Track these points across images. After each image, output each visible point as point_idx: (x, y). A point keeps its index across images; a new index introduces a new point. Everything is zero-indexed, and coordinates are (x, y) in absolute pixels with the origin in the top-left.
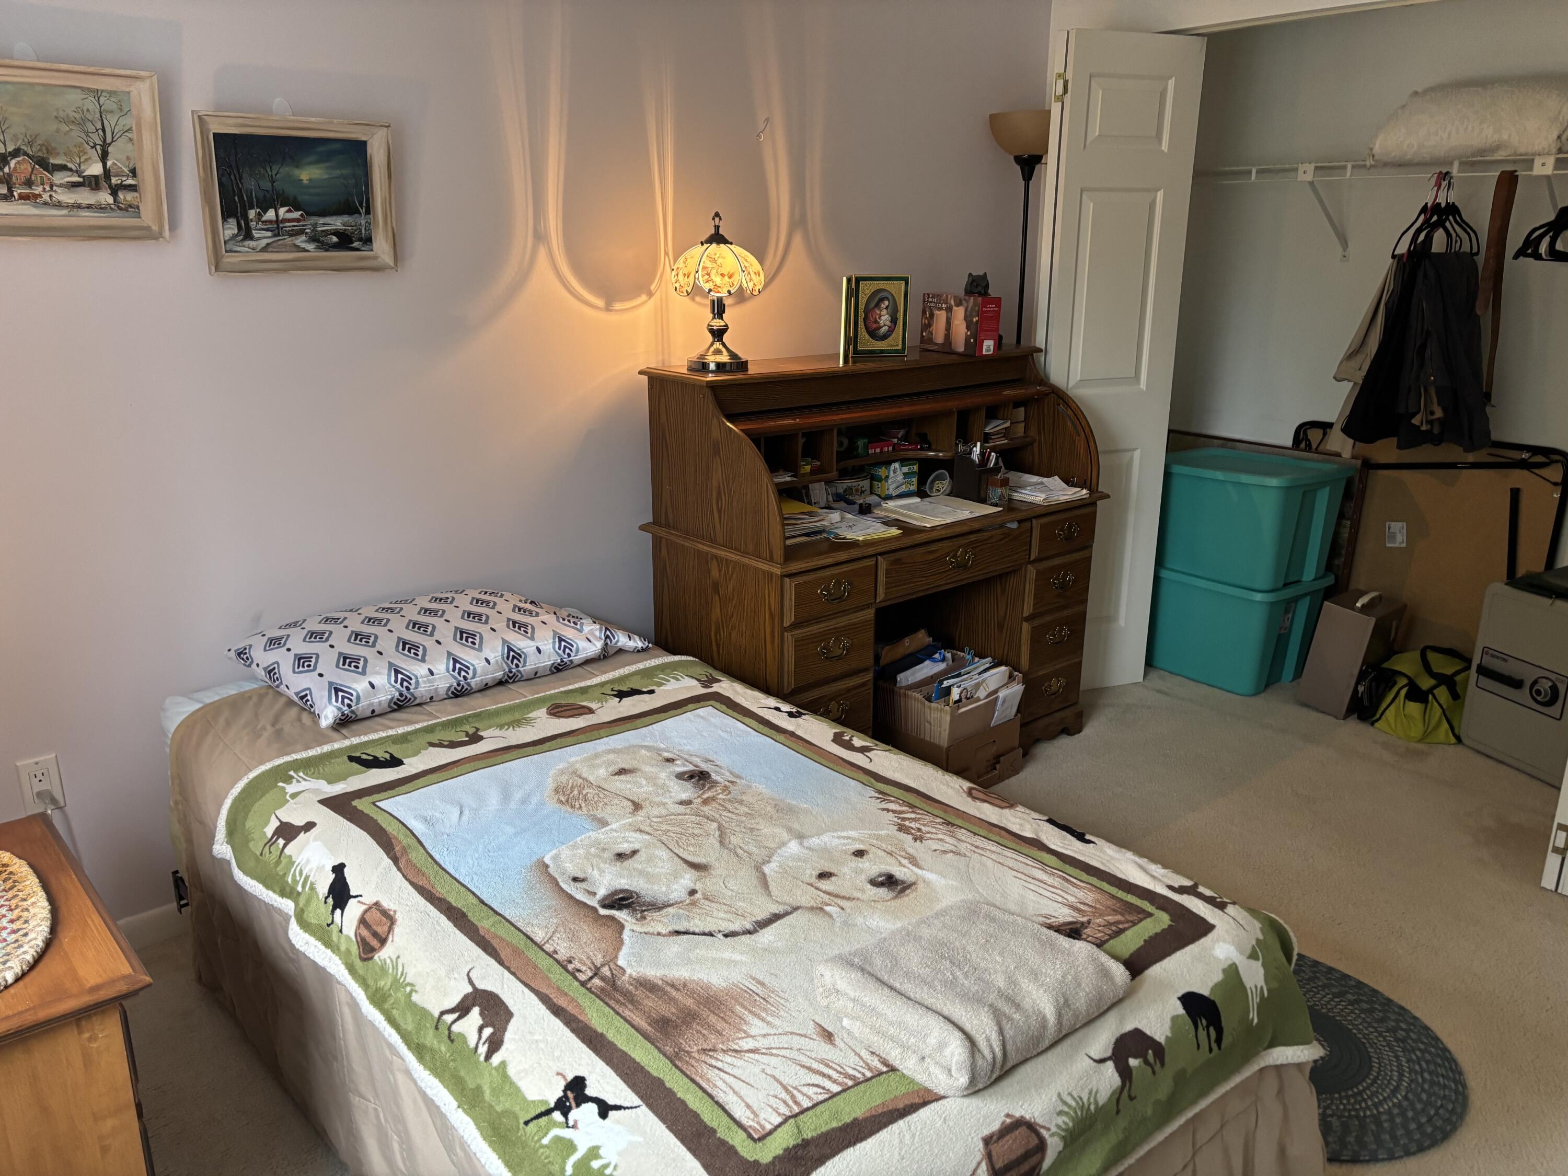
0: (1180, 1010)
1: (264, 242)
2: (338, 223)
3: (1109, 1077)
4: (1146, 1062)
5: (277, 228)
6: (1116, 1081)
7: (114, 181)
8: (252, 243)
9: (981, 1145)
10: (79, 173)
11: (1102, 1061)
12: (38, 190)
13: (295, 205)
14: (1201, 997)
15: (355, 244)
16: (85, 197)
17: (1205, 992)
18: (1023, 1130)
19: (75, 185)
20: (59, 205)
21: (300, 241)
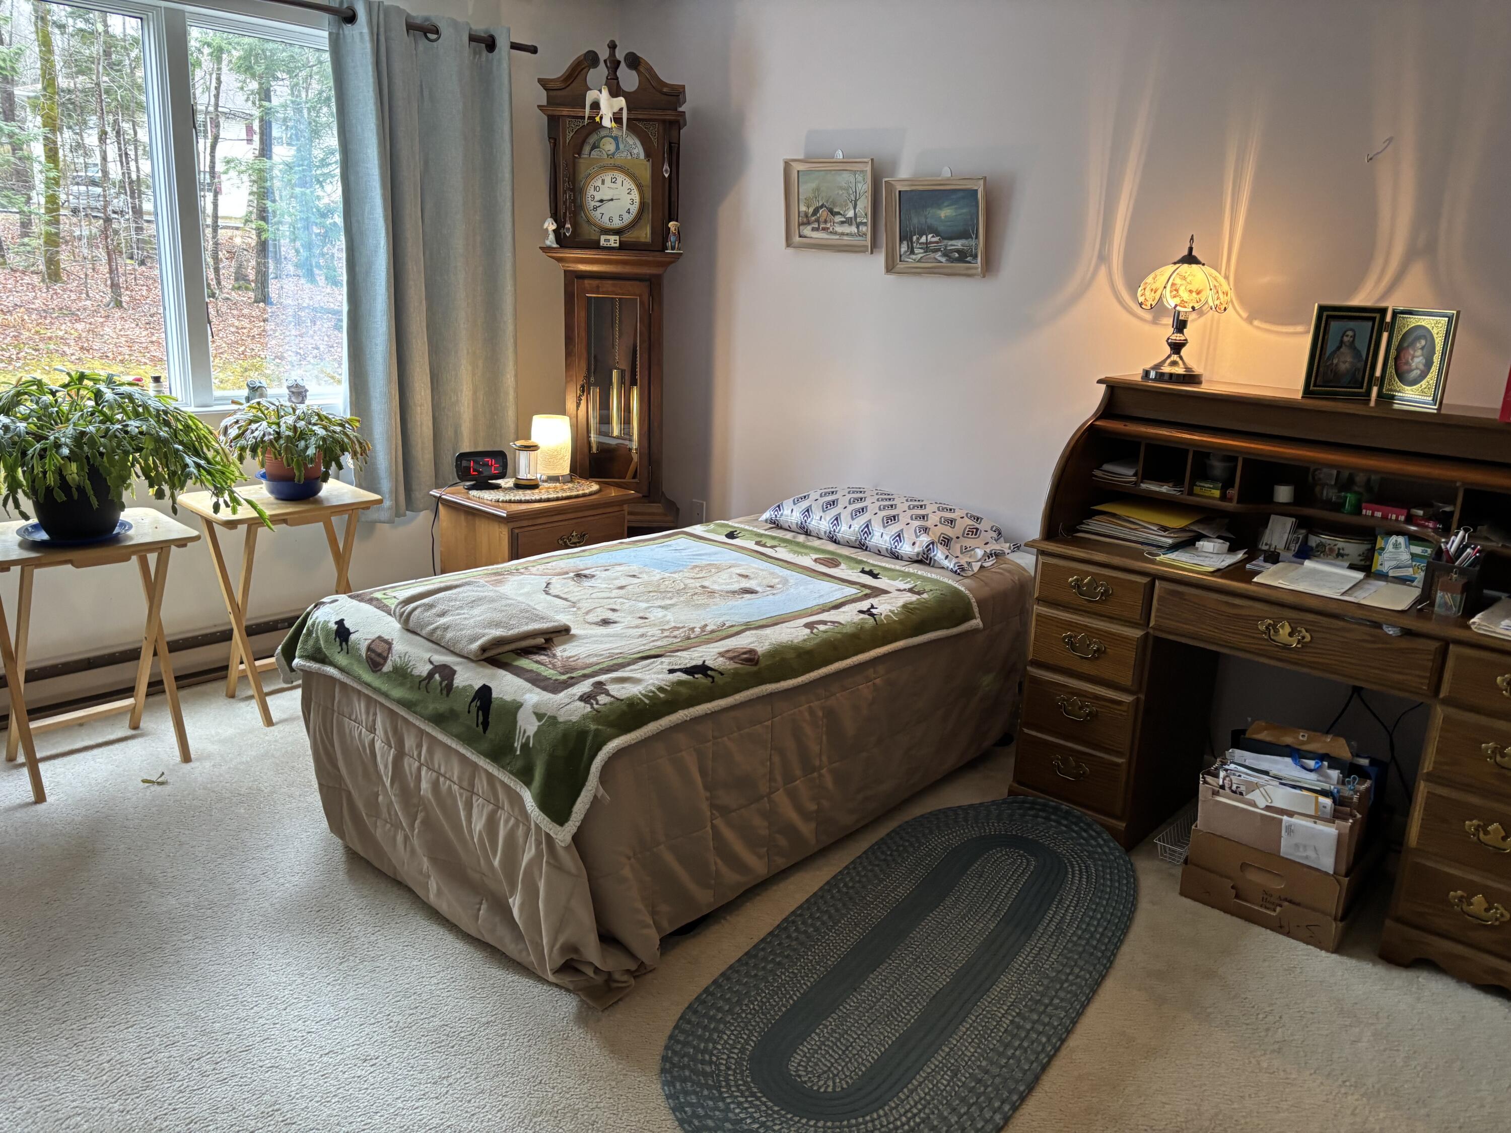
0: (477, 687)
1: (919, 256)
2: (958, 244)
3: (423, 669)
4: (441, 683)
5: (926, 247)
6: (425, 674)
7: (858, 220)
8: (914, 257)
9: (377, 636)
10: (844, 216)
11: (431, 662)
12: (828, 225)
13: (937, 233)
14: (491, 694)
15: (969, 259)
16: (846, 229)
17: (494, 695)
18: (387, 646)
19: (843, 222)
20: (836, 233)
21: (938, 256)
